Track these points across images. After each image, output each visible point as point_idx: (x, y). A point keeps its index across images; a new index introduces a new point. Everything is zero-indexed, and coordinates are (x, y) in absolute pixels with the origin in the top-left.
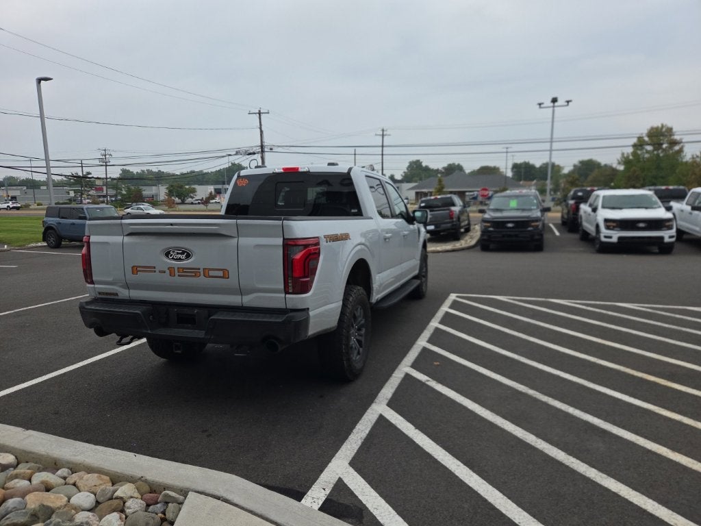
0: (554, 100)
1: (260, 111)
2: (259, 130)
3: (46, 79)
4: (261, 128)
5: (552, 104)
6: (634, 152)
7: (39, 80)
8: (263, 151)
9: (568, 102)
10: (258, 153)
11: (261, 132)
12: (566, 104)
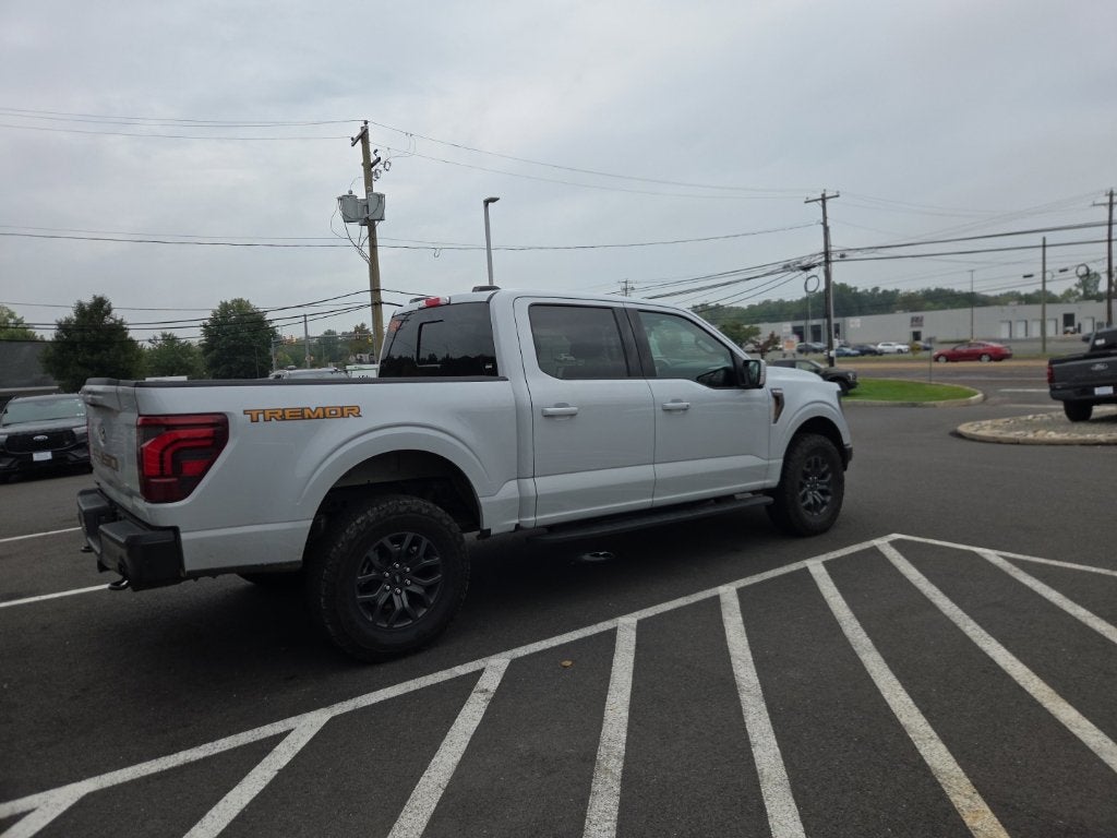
1: (823, 195)
2: (822, 227)
3: (494, 200)
4: (825, 224)
7: (487, 202)
8: (827, 262)
10: (820, 264)
11: (826, 229)
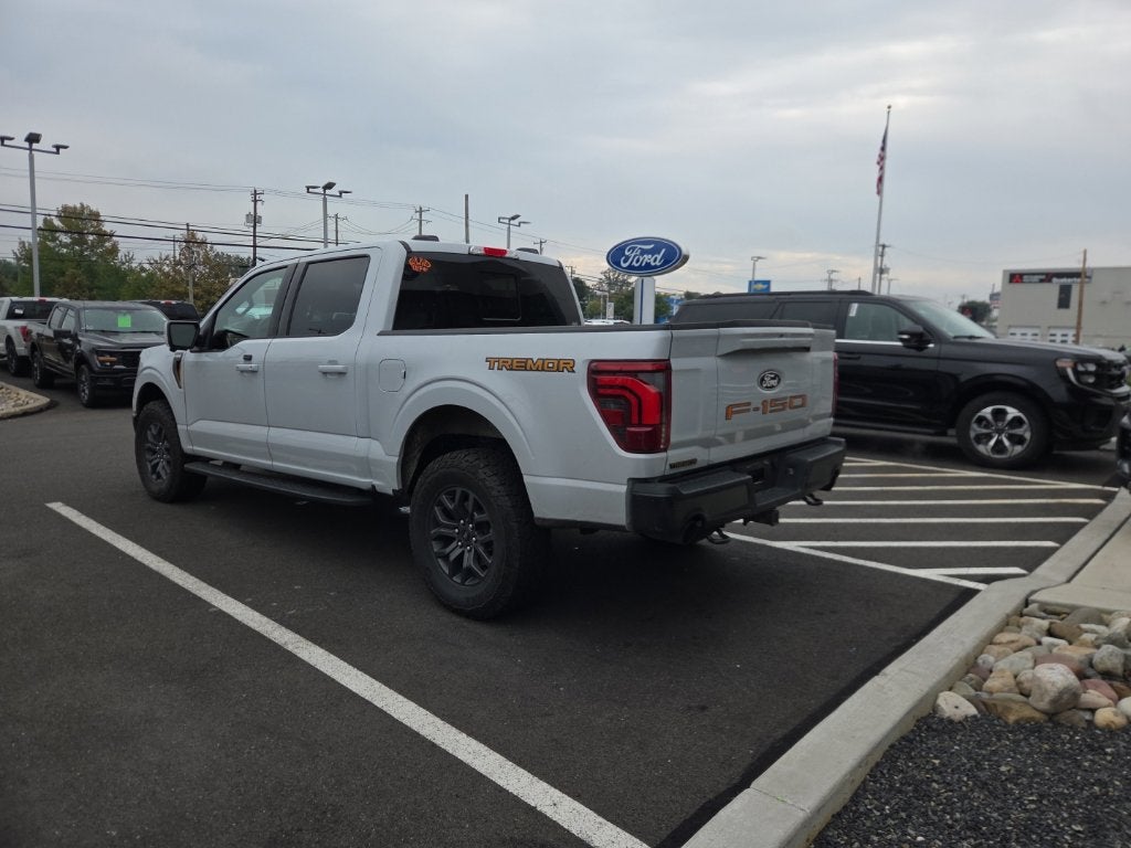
0: (33, 139)
5: (27, 145)
6: (40, 243)
9: (58, 147)
12: (55, 150)
